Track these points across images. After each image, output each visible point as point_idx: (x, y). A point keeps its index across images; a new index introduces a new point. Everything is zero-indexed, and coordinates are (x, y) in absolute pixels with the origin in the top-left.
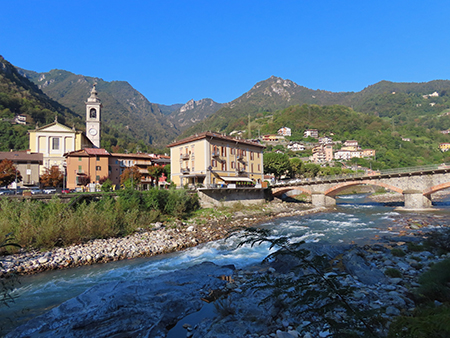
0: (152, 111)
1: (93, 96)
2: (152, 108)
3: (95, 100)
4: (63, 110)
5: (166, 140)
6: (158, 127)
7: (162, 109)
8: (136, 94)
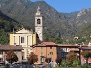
0: (60, 17)
1: (38, 11)
2: (59, 15)
3: (39, 14)
4: (11, 20)
5: (69, 35)
6: (64, 27)
7: (65, 16)
8: (50, 7)
